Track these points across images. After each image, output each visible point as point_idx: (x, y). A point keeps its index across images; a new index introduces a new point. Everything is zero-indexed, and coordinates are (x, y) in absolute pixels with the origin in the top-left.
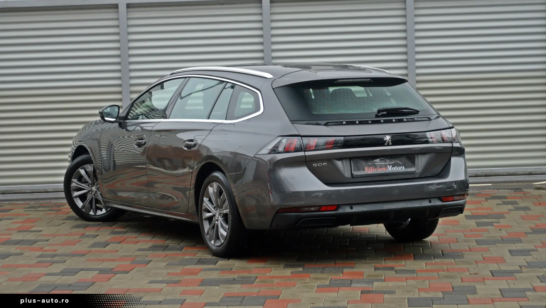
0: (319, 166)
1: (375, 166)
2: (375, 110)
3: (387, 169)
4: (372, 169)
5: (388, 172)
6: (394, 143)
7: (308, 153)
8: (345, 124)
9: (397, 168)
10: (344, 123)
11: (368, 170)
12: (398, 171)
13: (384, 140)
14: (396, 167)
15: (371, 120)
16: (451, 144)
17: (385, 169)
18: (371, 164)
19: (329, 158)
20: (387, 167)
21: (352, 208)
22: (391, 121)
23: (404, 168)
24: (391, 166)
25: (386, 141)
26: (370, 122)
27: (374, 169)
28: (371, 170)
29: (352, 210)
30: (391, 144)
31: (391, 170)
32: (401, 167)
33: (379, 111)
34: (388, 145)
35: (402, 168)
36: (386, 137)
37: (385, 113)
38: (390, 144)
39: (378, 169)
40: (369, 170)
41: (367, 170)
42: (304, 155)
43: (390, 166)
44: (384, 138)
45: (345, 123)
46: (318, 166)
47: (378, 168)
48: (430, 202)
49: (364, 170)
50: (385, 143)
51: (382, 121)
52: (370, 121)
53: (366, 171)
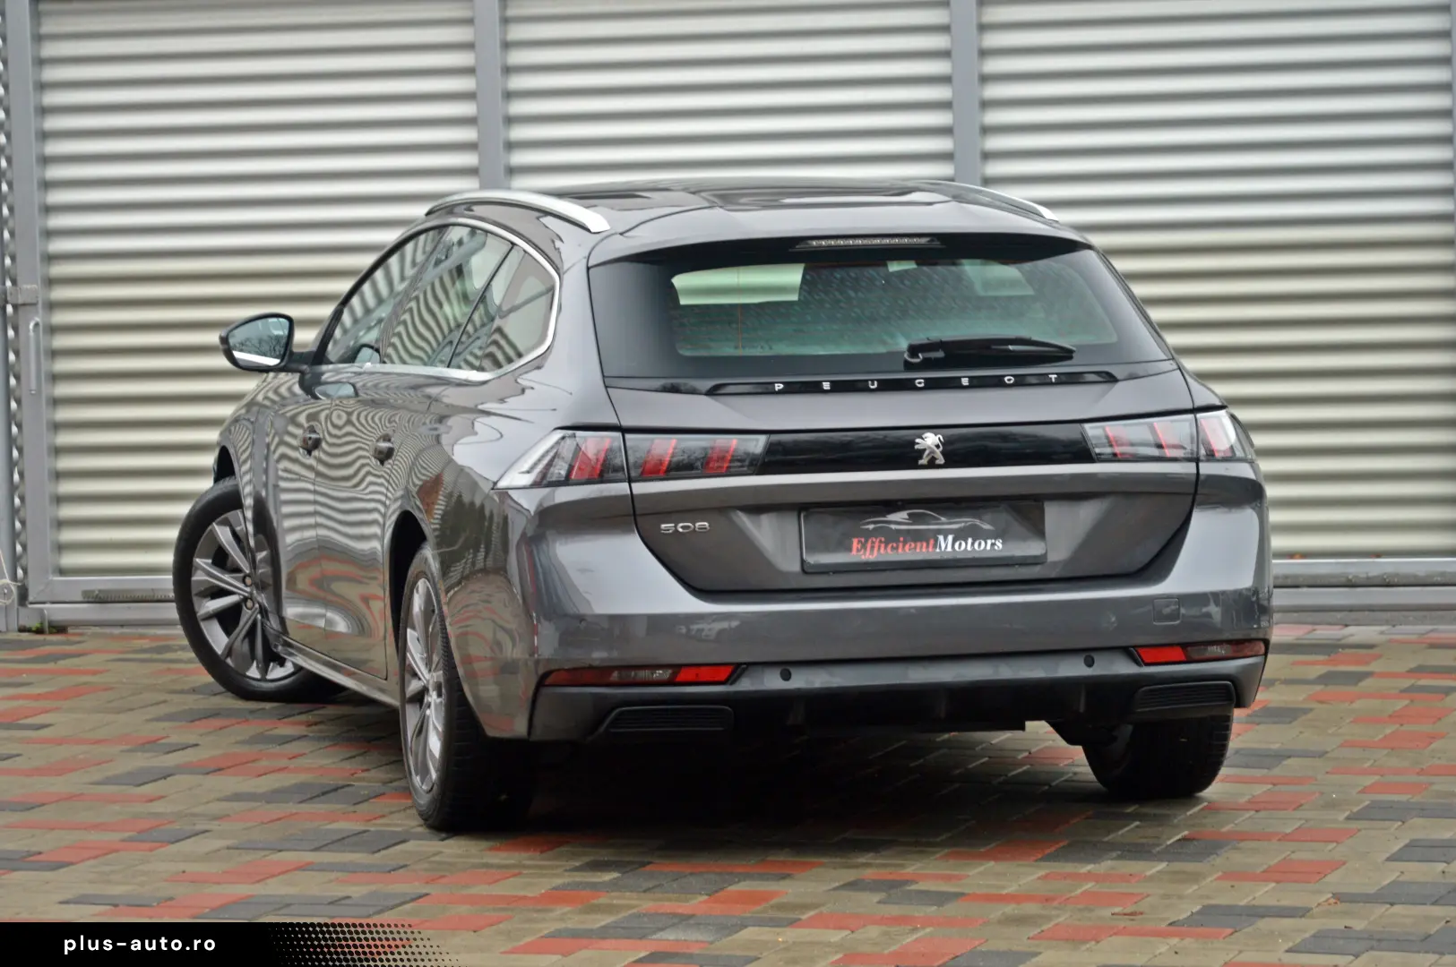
0: (681, 530)
1: (892, 538)
2: (903, 345)
3: (935, 546)
4: (876, 545)
5: (938, 557)
6: (953, 459)
7: (641, 488)
8: (780, 392)
9: (973, 544)
10: (777, 389)
11: (864, 546)
12: (977, 556)
13: (916, 447)
14: (970, 541)
15: (877, 380)
16: (1194, 465)
17: (928, 547)
18: (874, 529)
19: (720, 505)
20: (936, 540)
21: (786, 676)
22: (953, 384)
23: (1000, 546)
24: (950, 538)
25: (925, 450)
26: (873, 384)
27: (885, 548)
28: (872, 547)
29: (791, 681)
30: (941, 460)
31: (949, 549)
32: (989, 542)
33: (913, 350)
34: (932, 464)
35: (993, 545)
36: (923, 439)
37: (940, 354)
38: (938, 462)
39: (901, 545)
40: (866, 549)
41: (858, 550)
42: (629, 492)
43: (945, 539)
44: (918, 440)
45: (782, 386)
46: (676, 531)
47: (899, 541)
48: (1090, 663)
49: (849, 549)
50: (921, 458)
51: (920, 383)
52: (873, 381)
53: (854, 552)
